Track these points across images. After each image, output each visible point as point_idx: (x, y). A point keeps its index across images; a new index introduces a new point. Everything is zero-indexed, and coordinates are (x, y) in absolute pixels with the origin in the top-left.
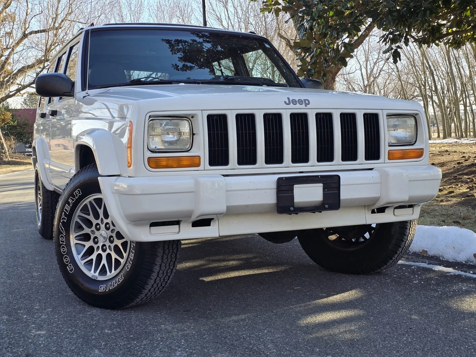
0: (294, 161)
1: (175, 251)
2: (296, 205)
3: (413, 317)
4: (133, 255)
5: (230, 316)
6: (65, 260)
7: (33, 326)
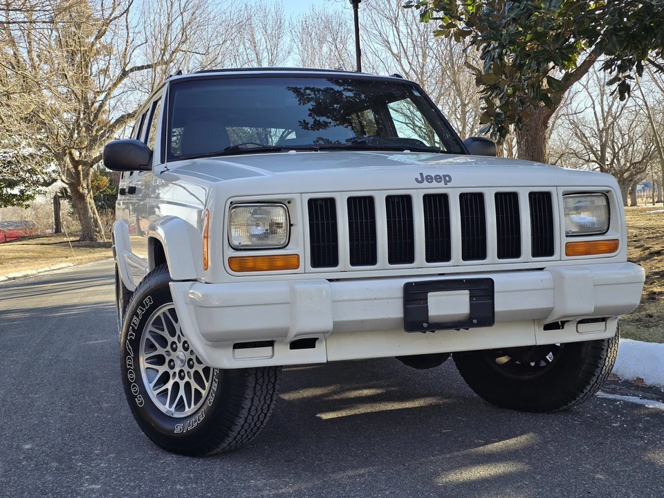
0: (430, 259)
1: (272, 380)
2: (431, 320)
3: (598, 476)
4: (216, 385)
5: (344, 470)
6: (133, 390)
7: (86, 477)
